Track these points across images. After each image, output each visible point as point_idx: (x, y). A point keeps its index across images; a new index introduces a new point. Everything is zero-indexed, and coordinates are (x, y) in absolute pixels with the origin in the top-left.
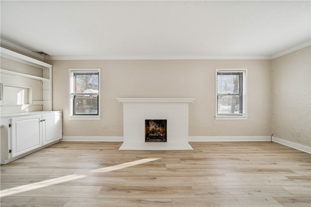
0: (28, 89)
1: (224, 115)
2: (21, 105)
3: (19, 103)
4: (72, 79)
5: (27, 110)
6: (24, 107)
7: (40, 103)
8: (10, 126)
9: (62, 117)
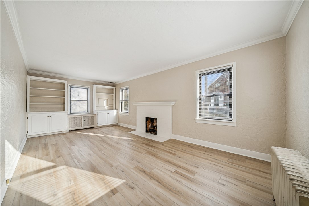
0: (108, 99)
1: (208, 118)
2: (105, 107)
3: (104, 106)
4: (121, 93)
5: (107, 109)
6: (106, 107)
7: (111, 106)
8: (97, 114)
9: (118, 113)
